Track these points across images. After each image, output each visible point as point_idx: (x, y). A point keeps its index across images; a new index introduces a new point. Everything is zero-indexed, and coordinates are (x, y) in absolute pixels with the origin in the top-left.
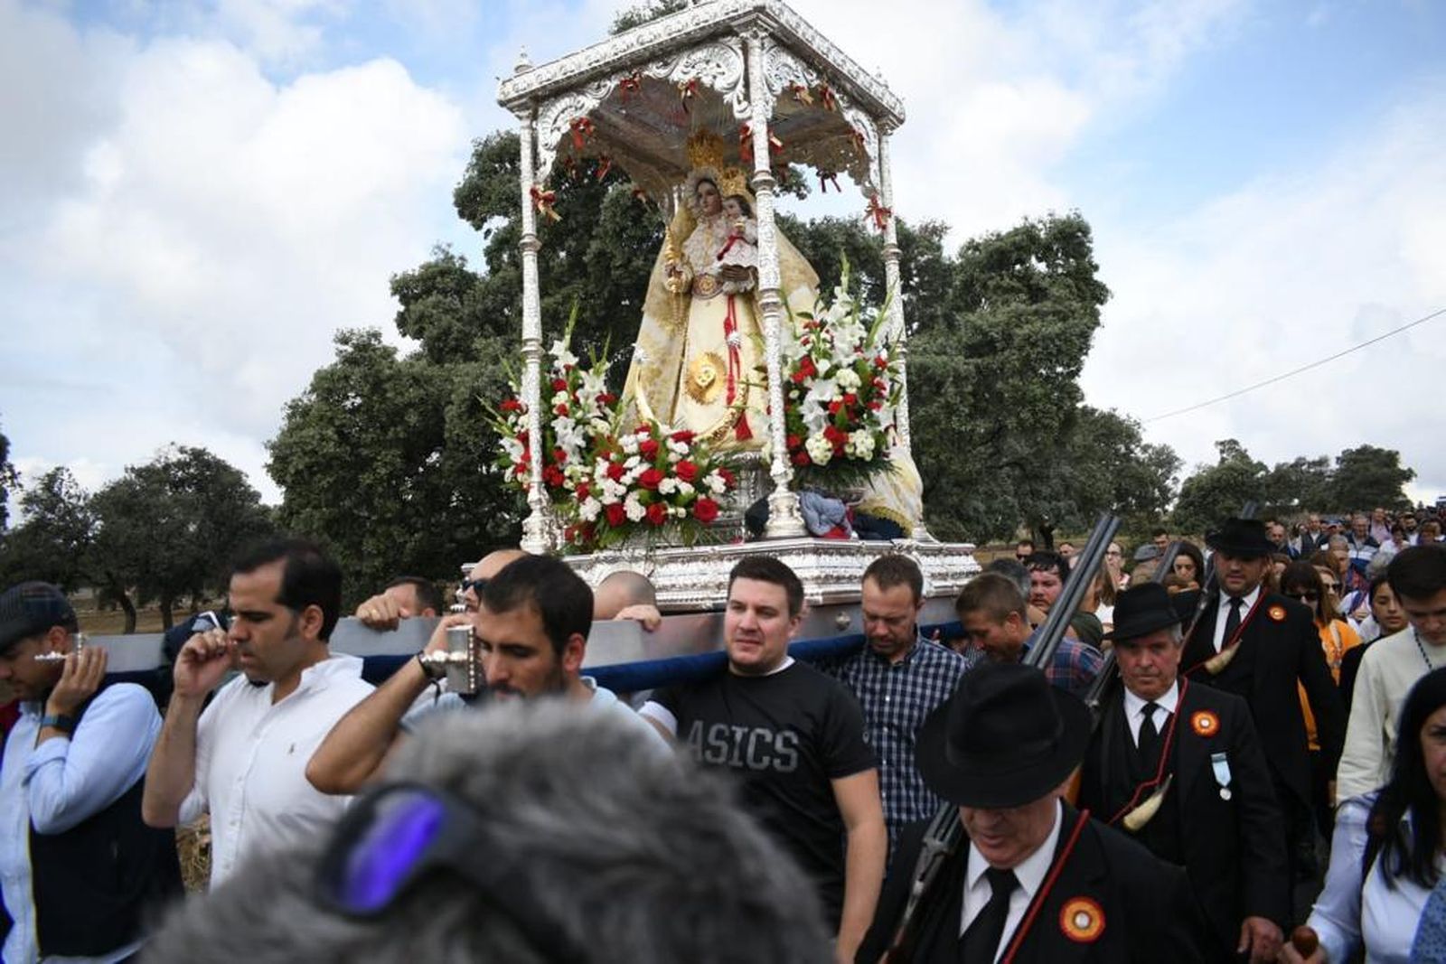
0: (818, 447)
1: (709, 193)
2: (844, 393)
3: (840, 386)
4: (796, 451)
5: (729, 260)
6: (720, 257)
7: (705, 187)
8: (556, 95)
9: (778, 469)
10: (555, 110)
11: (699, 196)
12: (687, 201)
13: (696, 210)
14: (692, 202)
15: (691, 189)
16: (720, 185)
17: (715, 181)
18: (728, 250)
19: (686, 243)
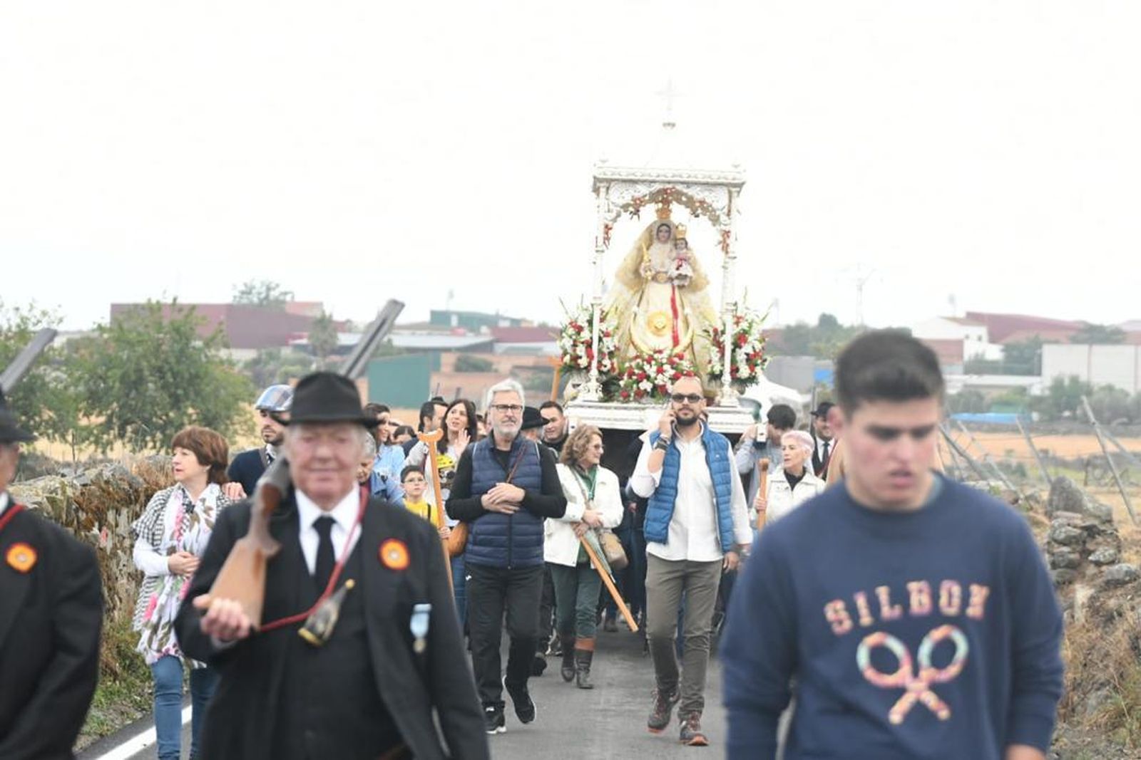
0: (744, 372)
1: (667, 231)
2: (755, 351)
3: (753, 348)
4: (735, 370)
5: (683, 271)
6: (678, 269)
7: (664, 228)
8: (624, 181)
9: (727, 378)
10: (623, 187)
11: (659, 231)
12: (651, 231)
13: (655, 237)
14: (655, 232)
15: (656, 227)
16: (673, 230)
17: (671, 227)
18: (681, 266)
19: (650, 252)
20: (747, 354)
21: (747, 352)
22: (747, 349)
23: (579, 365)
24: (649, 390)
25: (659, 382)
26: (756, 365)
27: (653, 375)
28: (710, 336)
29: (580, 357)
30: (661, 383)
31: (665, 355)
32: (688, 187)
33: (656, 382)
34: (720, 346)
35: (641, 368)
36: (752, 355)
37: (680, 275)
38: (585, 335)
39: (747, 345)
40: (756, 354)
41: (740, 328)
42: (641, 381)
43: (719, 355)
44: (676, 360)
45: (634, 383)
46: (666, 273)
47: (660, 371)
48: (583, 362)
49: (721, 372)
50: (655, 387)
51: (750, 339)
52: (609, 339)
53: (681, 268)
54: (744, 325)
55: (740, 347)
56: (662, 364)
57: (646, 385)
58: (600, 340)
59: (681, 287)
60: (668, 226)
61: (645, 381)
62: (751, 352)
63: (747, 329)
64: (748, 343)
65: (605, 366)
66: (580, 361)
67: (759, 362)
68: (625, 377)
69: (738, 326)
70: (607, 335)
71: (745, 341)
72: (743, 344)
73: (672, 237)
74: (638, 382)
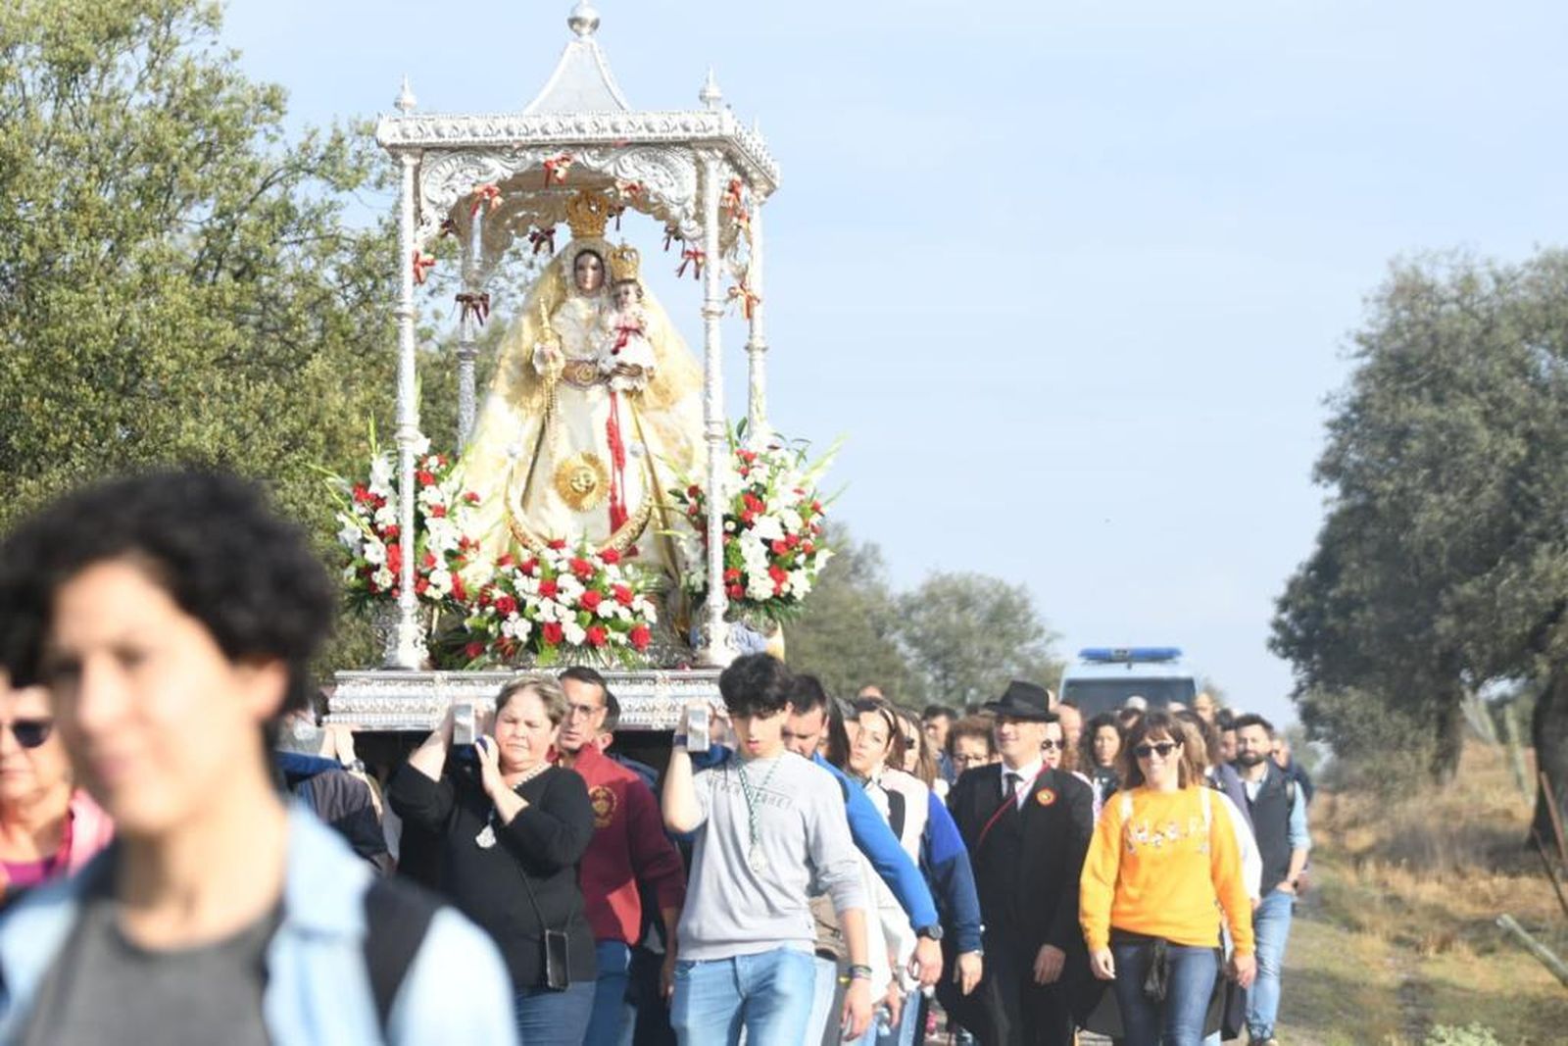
0: (762, 587)
1: (593, 267)
2: (785, 532)
3: (783, 526)
4: (737, 586)
6: (616, 352)
7: (587, 259)
8: (454, 150)
9: (718, 600)
10: (449, 165)
11: (578, 267)
12: (561, 269)
13: (570, 281)
14: (568, 271)
15: (570, 258)
16: (610, 262)
17: (603, 255)
18: (623, 344)
19: (557, 318)
20: (766, 542)
21: (768, 537)
22: (766, 527)
23: (374, 585)
24: (524, 638)
25: (546, 615)
26: (794, 567)
27: (531, 602)
28: (684, 501)
29: (377, 568)
30: (552, 619)
31: (567, 553)
32: (602, 155)
33: (538, 617)
34: (702, 524)
35: (508, 585)
36: (780, 544)
37: (622, 365)
38: (386, 517)
39: (764, 517)
40: (790, 542)
41: (750, 480)
42: (505, 618)
43: (701, 547)
44: (599, 563)
45: (491, 621)
46: (595, 362)
47: (550, 590)
48: (383, 579)
49: (706, 585)
50: (537, 629)
51: (772, 504)
52: (445, 522)
53: (622, 350)
54: (760, 474)
55: (750, 525)
56: (557, 573)
57: (517, 628)
58: (420, 523)
59: (633, 394)
60: (597, 255)
61: (513, 615)
62: (778, 536)
63: (763, 481)
64: (771, 515)
65: (437, 587)
66: (377, 577)
67: (801, 559)
68: (475, 611)
69: (745, 476)
70: (440, 512)
71: (762, 509)
72: (755, 518)
73: (607, 280)
74: (501, 616)
